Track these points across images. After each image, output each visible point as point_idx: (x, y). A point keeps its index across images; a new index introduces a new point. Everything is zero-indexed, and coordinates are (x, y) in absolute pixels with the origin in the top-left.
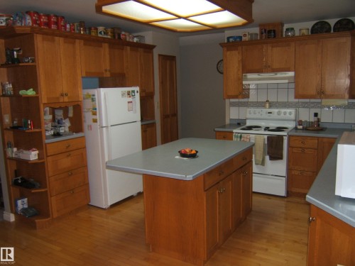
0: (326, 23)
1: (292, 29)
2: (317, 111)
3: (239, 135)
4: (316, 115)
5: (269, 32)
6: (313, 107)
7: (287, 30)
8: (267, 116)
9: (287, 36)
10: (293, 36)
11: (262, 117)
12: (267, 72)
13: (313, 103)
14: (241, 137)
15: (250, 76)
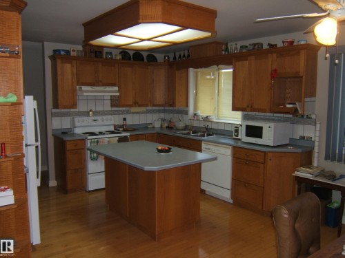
0: (127, 53)
1: (111, 53)
2: (124, 116)
3: (96, 140)
4: (125, 119)
5: (96, 52)
6: (121, 114)
7: (107, 53)
9: (107, 58)
10: (111, 58)
11: (89, 124)
12: (98, 86)
13: (121, 111)
14: (97, 142)
15: (84, 88)
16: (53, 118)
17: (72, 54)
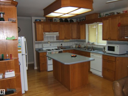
0: (62, 19)
1: (56, 20)
3: (50, 52)
4: (62, 44)
5: (50, 20)
6: (60, 42)
7: (54, 20)
8: (50, 46)
9: (54, 22)
10: (56, 22)
11: (48, 46)
12: (51, 32)
15: (46, 33)
16: (35, 45)
17: (42, 21)
